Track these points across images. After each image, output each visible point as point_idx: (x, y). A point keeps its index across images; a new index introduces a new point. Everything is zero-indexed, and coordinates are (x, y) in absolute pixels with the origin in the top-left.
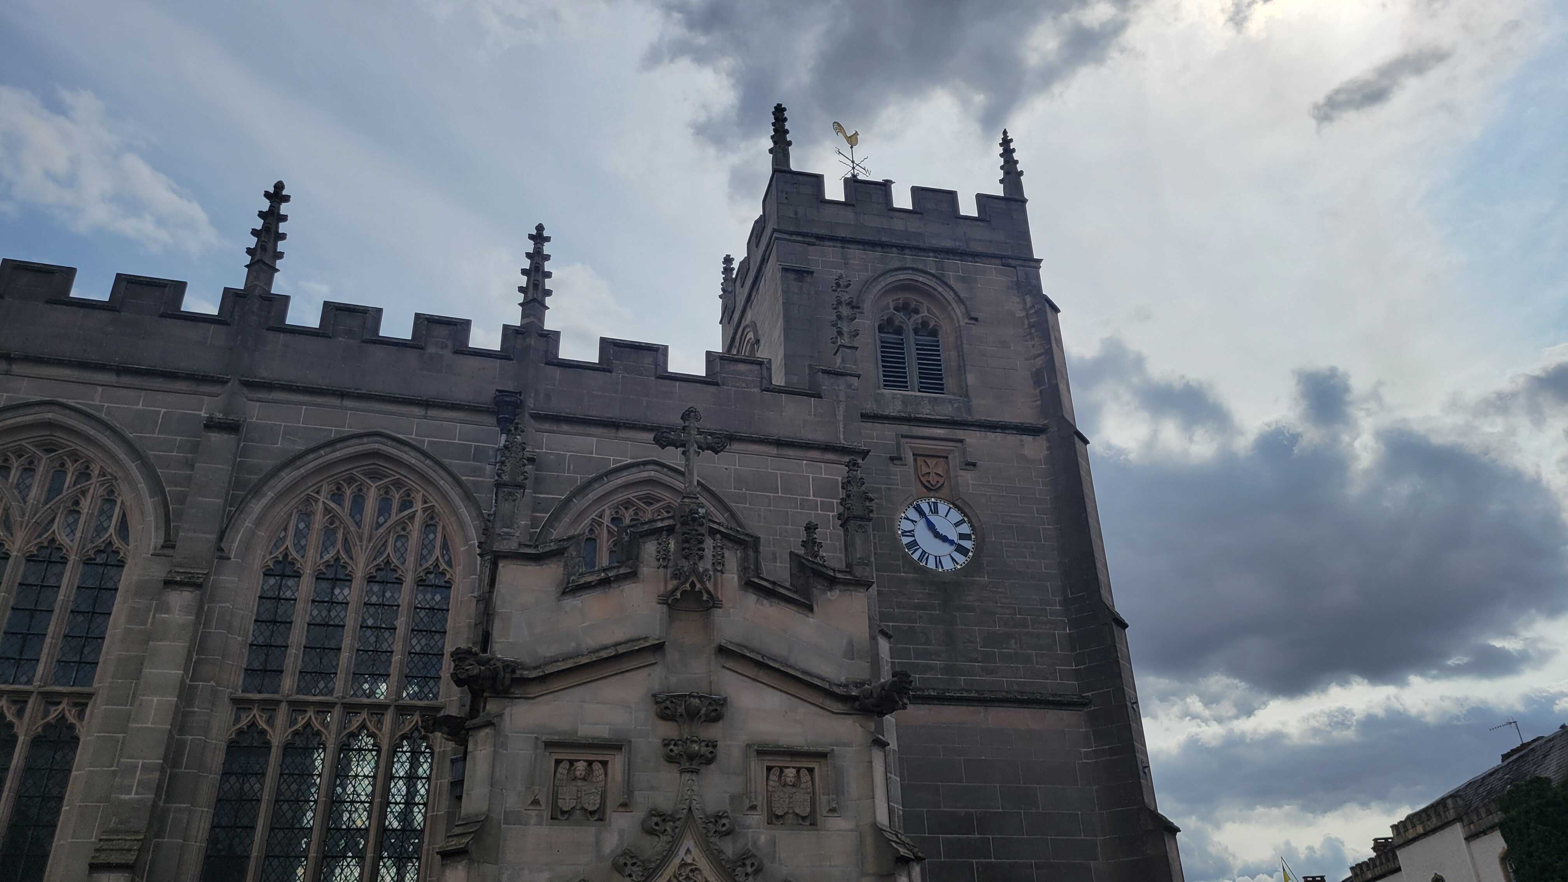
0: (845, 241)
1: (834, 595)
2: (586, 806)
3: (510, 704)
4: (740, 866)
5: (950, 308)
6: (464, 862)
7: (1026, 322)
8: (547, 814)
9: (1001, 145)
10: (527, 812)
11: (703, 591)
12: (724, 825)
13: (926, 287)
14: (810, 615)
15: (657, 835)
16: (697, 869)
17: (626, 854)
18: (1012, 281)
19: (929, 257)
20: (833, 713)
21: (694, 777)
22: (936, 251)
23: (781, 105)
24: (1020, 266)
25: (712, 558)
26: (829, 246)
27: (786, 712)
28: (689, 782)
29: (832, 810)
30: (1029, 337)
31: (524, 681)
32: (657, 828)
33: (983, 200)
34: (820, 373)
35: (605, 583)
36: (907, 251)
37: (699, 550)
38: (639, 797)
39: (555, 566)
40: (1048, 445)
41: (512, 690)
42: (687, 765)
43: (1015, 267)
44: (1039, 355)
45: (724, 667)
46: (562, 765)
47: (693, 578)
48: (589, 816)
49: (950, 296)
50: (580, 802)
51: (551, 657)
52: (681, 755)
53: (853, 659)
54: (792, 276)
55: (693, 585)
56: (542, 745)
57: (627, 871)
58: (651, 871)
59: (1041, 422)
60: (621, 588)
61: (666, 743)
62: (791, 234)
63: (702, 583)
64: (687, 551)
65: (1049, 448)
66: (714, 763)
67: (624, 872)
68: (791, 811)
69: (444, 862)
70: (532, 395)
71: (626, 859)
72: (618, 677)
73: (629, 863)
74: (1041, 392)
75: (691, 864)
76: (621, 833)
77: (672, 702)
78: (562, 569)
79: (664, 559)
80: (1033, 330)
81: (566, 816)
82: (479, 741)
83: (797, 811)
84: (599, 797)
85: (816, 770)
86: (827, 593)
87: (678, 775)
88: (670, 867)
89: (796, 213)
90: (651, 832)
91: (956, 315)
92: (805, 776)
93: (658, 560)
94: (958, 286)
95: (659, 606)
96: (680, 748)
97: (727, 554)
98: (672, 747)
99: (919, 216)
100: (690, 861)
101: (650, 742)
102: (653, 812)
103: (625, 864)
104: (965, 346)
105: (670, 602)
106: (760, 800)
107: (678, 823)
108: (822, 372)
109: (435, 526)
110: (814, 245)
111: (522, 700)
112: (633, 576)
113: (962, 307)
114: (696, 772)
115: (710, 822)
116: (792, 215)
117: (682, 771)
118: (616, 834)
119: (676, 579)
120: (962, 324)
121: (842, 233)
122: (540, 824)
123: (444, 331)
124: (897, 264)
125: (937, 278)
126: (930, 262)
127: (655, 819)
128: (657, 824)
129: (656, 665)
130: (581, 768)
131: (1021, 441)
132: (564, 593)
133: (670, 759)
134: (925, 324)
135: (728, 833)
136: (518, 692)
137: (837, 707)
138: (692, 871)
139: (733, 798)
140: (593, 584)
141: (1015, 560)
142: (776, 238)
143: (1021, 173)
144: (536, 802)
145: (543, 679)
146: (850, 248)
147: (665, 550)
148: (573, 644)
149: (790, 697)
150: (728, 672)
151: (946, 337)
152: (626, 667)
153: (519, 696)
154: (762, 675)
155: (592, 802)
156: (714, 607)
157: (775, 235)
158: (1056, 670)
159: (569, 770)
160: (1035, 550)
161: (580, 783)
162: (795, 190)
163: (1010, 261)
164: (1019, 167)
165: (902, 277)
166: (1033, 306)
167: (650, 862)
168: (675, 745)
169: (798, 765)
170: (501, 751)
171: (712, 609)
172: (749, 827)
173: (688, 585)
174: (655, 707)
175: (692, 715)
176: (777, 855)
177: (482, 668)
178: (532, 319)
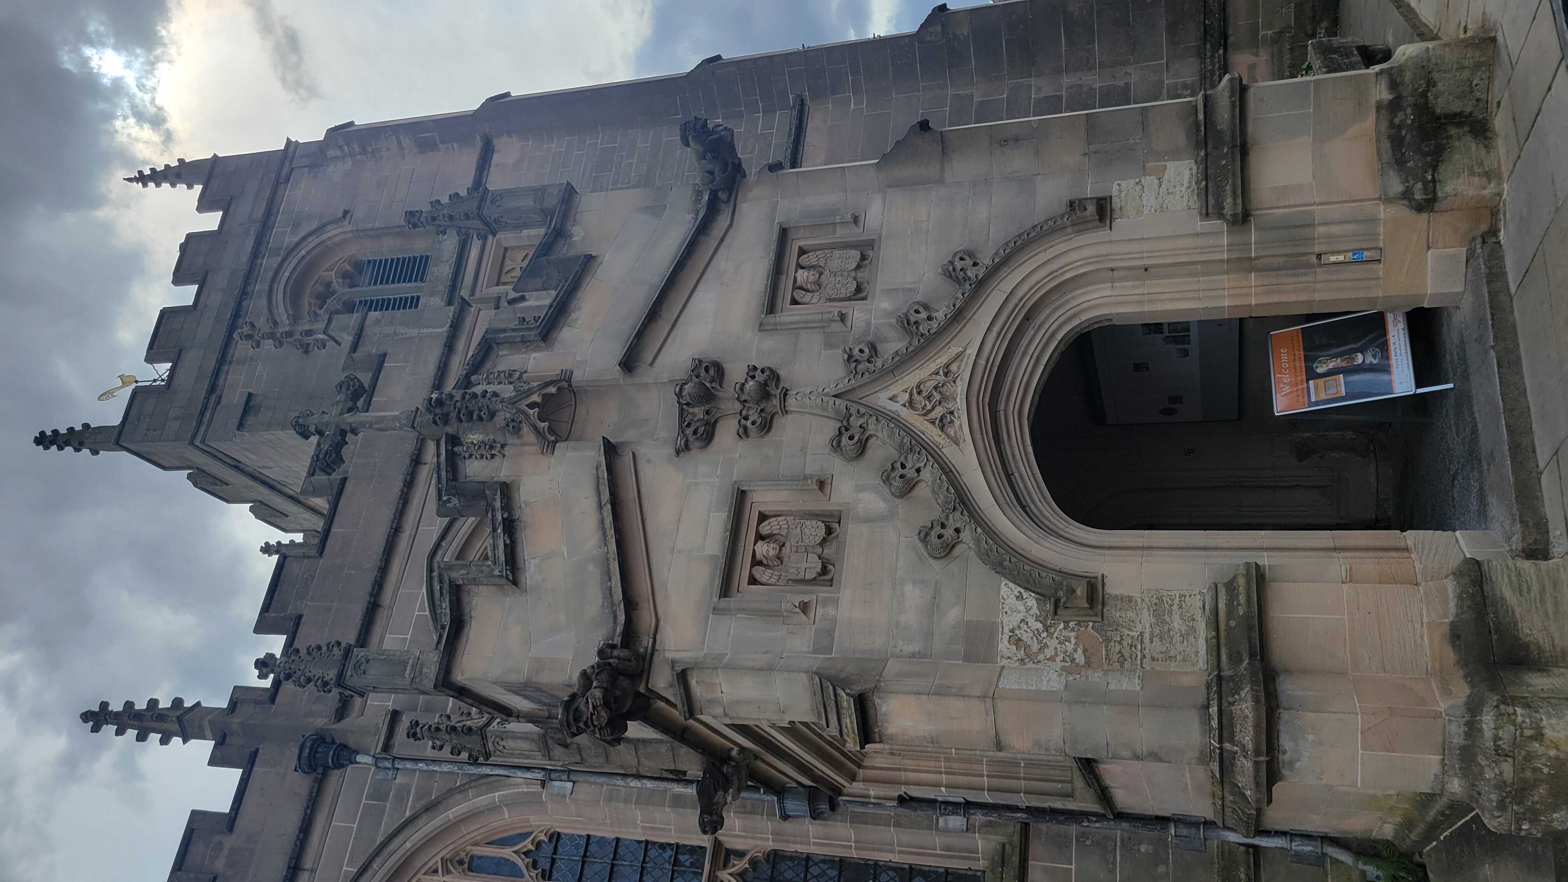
0: (222, 359)
1: (577, 233)
2: (818, 540)
3: (662, 653)
4: (917, 328)
5: (329, 243)
6: (877, 701)
7: (358, 157)
8: (823, 592)
9: (145, 185)
10: (817, 621)
11: (544, 392)
12: (861, 351)
13: (299, 269)
14: (599, 260)
15: (867, 439)
16: (918, 387)
17: (888, 478)
18: (309, 173)
19: (261, 264)
20: (730, 226)
21: (792, 393)
22: (255, 255)
23: (36, 437)
24: (291, 162)
25: (502, 385)
26: (226, 379)
27: (722, 284)
28: (799, 398)
29: (856, 220)
30: (376, 155)
31: (630, 634)
32: (856, 438)
33: (204, 205)
34: (354, 355)
35: (510, 527)
36: (249, 289)
37: (484, 396)
38: (812, 467)
39: (475, 598)
40: (505, 136)
41: (642, 650)
42: (776, 402)
43: (292, 169)
44: (399, 141)
45: (651, 364)
46: (758, 576)
47: (523, 405)
48: (833, 536)
49: (313, 242)
50: (813, 547)
51: (603, 598)
52: (762, 411)
53: (665, 207)
54: (250, 420)
55: (531, 406)
56: (724, 602)
57: (910, 473)
58: (913, 442)
59: (479, 143)
60: (523, 506)
61: (744, 433)
62: (200, 423)
63: (530, 392)
64: (482, 413)
65: (509, 135)
66: (779, 372)
67: (913, 479)
68: (853, 274)
69: (878, 740)
70: (311, 720)
71: (895, 478)
72: (645, 504)
73: (902, 471)
74: (443, 142)
75: (911, 394)
76: (859, 489)
77: (688, 425)
78: (481, 588)
79: (491, 447)
80: (369, 149)
81: (830, 567)
82: (709, 697)
83: (854, 265)
84: (808, 523)
85: (801, 243)
86: (575, 241)
87: (790, 416)
88: (912, 421)
89: (176, 419)
90: (862, 447)
91: (337, 235)
92: (809, 259)
93: (493, 456)
94: (303, 233)
95: (556, 453)
96: (751, 412)
97: (501, 367)
98: (749, 423)
99: (209, 275)
100: (907, 396)
101: (740, 456)
102: (834, 444)
103: (902, 476)
104: (377, 225)
105: (552, 438)
106: (835, 308)
107: (853, 411)
108: (354, 352)
109: (472, 857)
110: (220, 397)
111: (658, 637)
112: (506, 490)
113: (329, 227)
114: (785, 394)
115: (856, 368)
116: (178, 423)
117: (785, 411)
118: (861, 496)
119: (520, 429)
120: (349, 228)
121: (212, 363)
122: (836, 602)
123: (197, 848)
124: (264, 301)
125: (288, 254)
126: (268, 263)
127: (845, 440)
128: (851, 438)
129: (637, 454)
130: (765, 547)
131: (497, 165)
132: (515, 583)
133: (766, 426)
134: (345, 275)
135: (873, 348)
136: (646, 642)
137: (723, 221)
138: (919, 393)
139: (829, 345)
140: (508, 542)
141: (633, 174)
142: (203, 441)
143: (181, 161)
144: (804, 608)
145: (630, 603)
146: (233, 355)
147: (480, 447)
148: (591, 567)
149: (703, 280)
150: (658, 361)
151: (366, 250)
152: (632, 493)
153: (651, 640)
154: (668, 314)
155: (815, 530)
156: (569, 381)
157: (197, 443)
158: (761, 134)
159: (767, 566)
160: (624, 154)
161: (786, 550)
162: (147, 420)
163: (284, 174)
164: (174, 163)
165: (281, 296)
166: (340, 147)
167: (901, 445)
168: (746, 418)
169: (793, 266)
170: (725, 660)
171: (573, 384)
172: (868, 324)
173: (531, 412)
174: (693, 452)
175: (707, 396)
176: (908, 286)
177: (595, 684)
178: (206, 723)
